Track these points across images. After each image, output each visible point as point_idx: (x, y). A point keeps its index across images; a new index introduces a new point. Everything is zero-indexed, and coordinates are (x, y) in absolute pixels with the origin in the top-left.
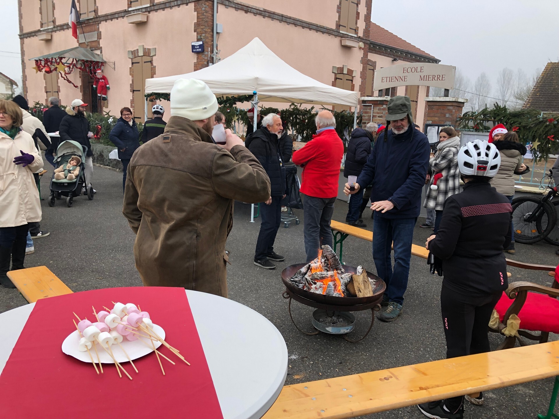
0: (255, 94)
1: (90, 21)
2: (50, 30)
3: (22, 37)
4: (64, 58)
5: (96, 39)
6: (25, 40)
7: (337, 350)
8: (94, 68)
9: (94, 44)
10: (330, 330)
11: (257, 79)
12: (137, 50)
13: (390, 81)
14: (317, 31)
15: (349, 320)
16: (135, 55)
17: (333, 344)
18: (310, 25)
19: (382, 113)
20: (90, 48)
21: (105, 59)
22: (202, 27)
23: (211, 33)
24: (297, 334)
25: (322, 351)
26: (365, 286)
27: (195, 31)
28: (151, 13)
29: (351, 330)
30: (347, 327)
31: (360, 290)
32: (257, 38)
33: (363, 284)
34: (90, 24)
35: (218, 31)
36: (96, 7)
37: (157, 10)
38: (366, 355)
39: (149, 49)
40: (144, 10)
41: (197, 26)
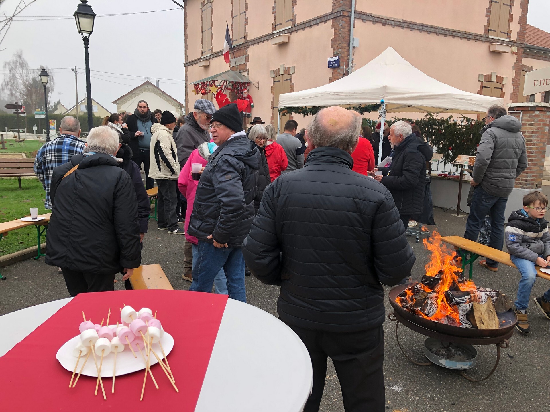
0: (382, 102)
1: (241, 47)
2: (208, 58)
3: (187, 65)
4: (217, 80)
5: (244, 62)
6: (189, 67)
7: (451, 388)
8: (241, 88)
9: (242, 67)
10: (444, 362)
11: (385, 87)
12: (279, 69)
13: (545, 84)
14: (461, 38)
15: (470, 354)
16: (276, 74)
17: (447, 380)
18: (453, 33)
19: (534, 121)
20: (239, 71)
21: (251, 80)
22: (338, 43)
23: (347, 48)
24: (406, 362)
25: (432, 387)
26: (489, 317)
27: (331, 48)
28: (293, 34)
29: (471, 366)
30: (465, 363)
31: (482, 321)
32: (390, 48)
33: (487, 314)
34: (240, 49)
35: (355, 46)
36: (246, 34)
37: (298, 30)
38: (488, 400)
39: (289, 68)
40: (286, 32)
41: (334, 41)
